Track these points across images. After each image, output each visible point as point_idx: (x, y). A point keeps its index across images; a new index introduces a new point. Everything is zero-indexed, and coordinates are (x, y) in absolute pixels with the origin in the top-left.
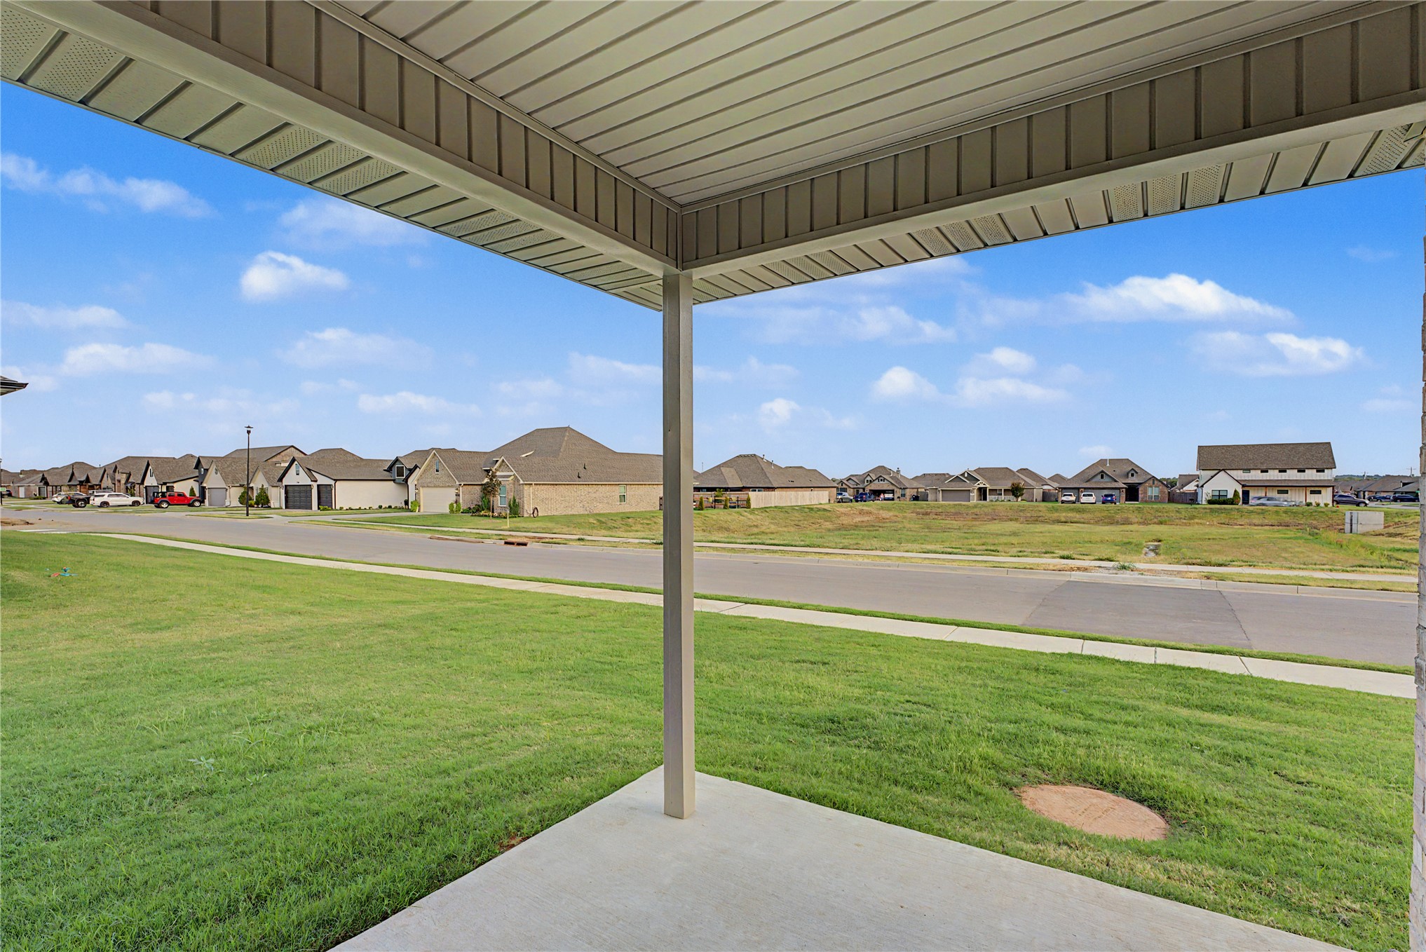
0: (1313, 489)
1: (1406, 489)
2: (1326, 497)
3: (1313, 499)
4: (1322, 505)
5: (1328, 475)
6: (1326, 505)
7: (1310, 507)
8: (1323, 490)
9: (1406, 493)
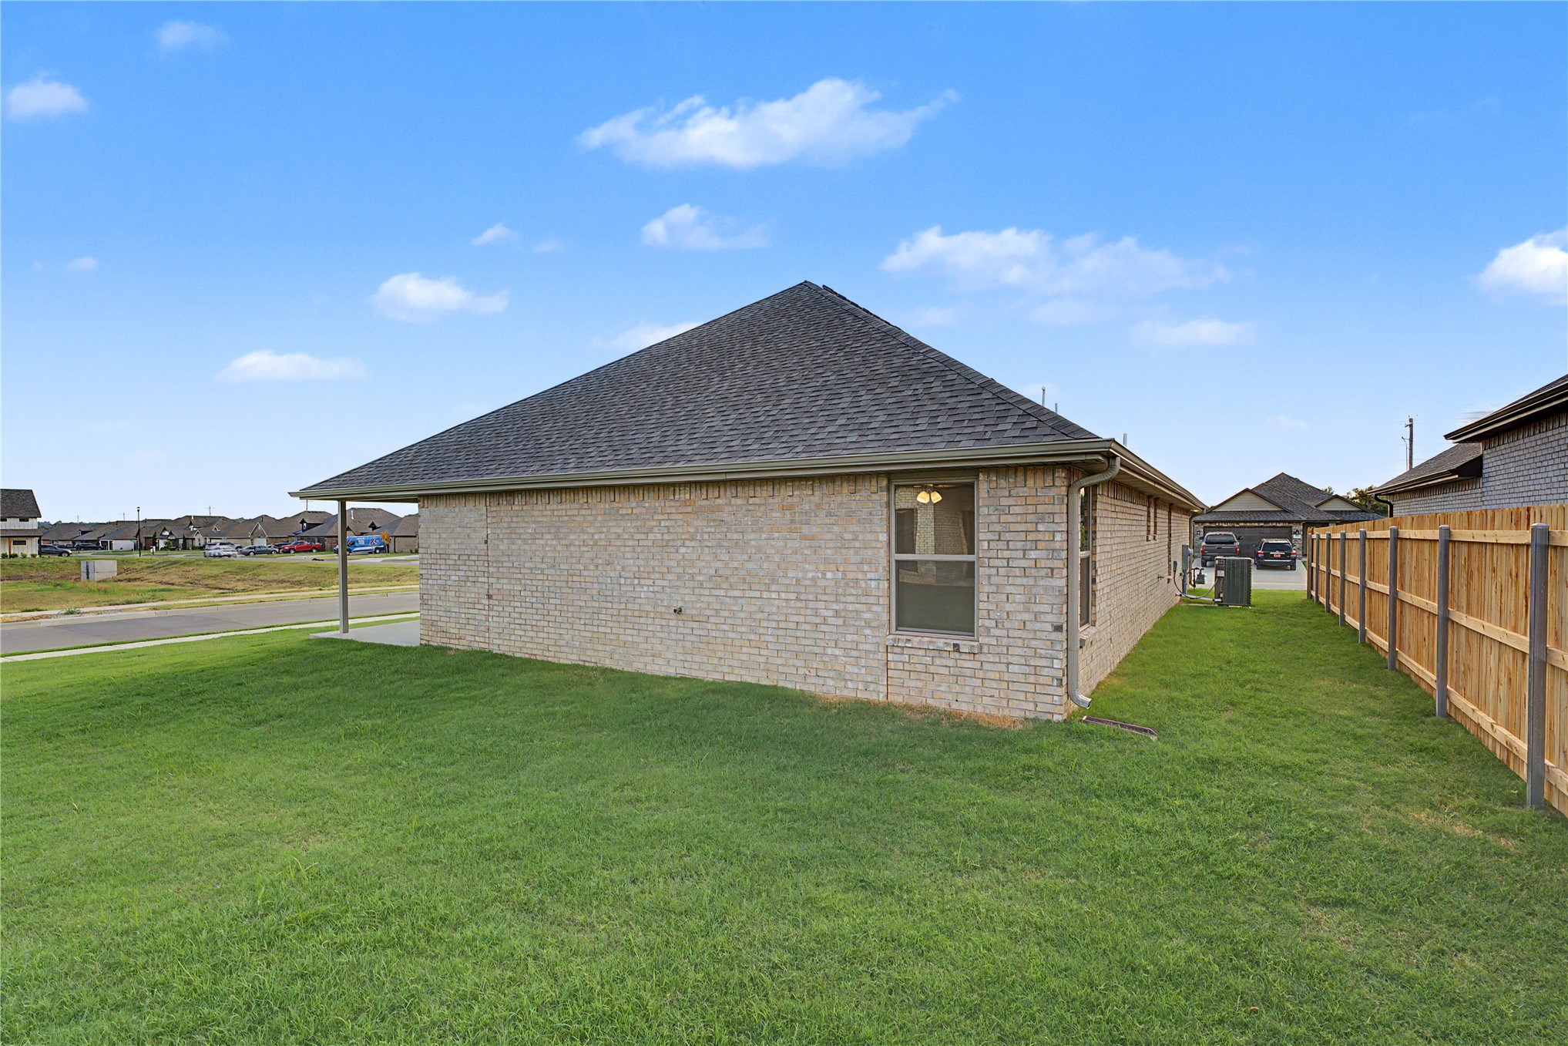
0: (16, 539)
1: (85, 537)
2: (31, 548)
3: (17, 550)
4: (29, 556)
5: (32, 524)
6: (33, 556)
7: (15, 559)
8: (28, 541)
9: (87, 541)
